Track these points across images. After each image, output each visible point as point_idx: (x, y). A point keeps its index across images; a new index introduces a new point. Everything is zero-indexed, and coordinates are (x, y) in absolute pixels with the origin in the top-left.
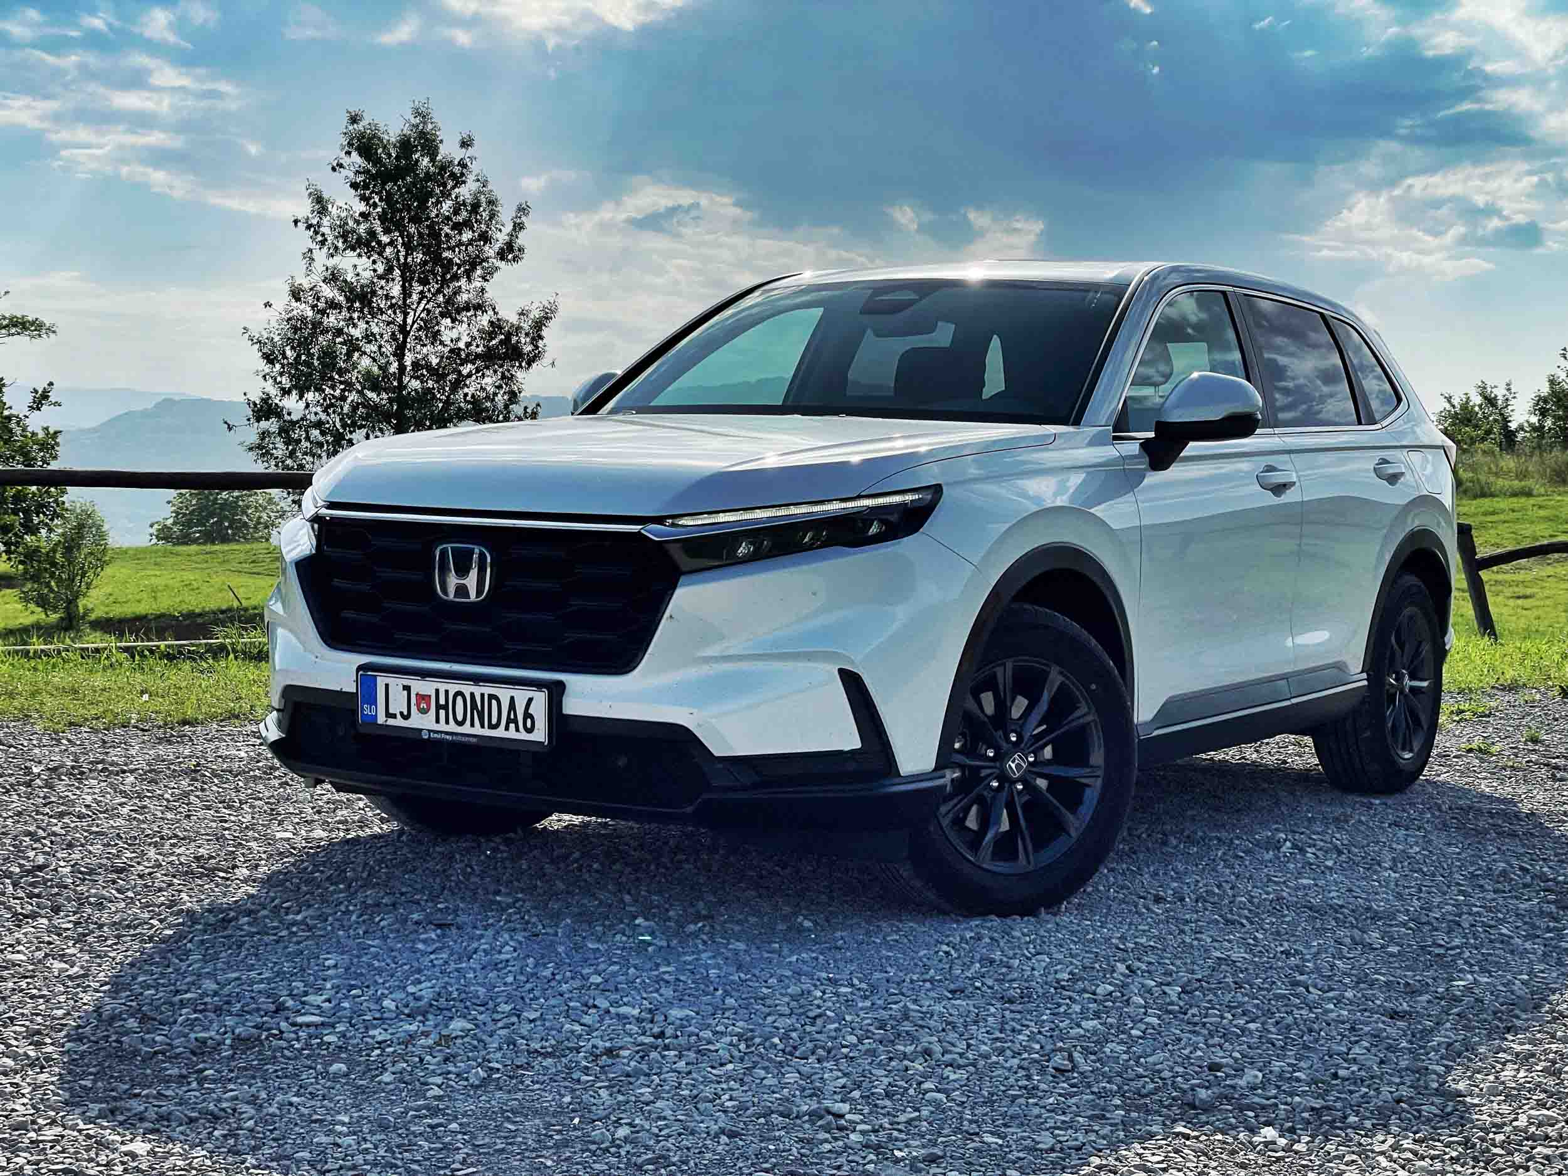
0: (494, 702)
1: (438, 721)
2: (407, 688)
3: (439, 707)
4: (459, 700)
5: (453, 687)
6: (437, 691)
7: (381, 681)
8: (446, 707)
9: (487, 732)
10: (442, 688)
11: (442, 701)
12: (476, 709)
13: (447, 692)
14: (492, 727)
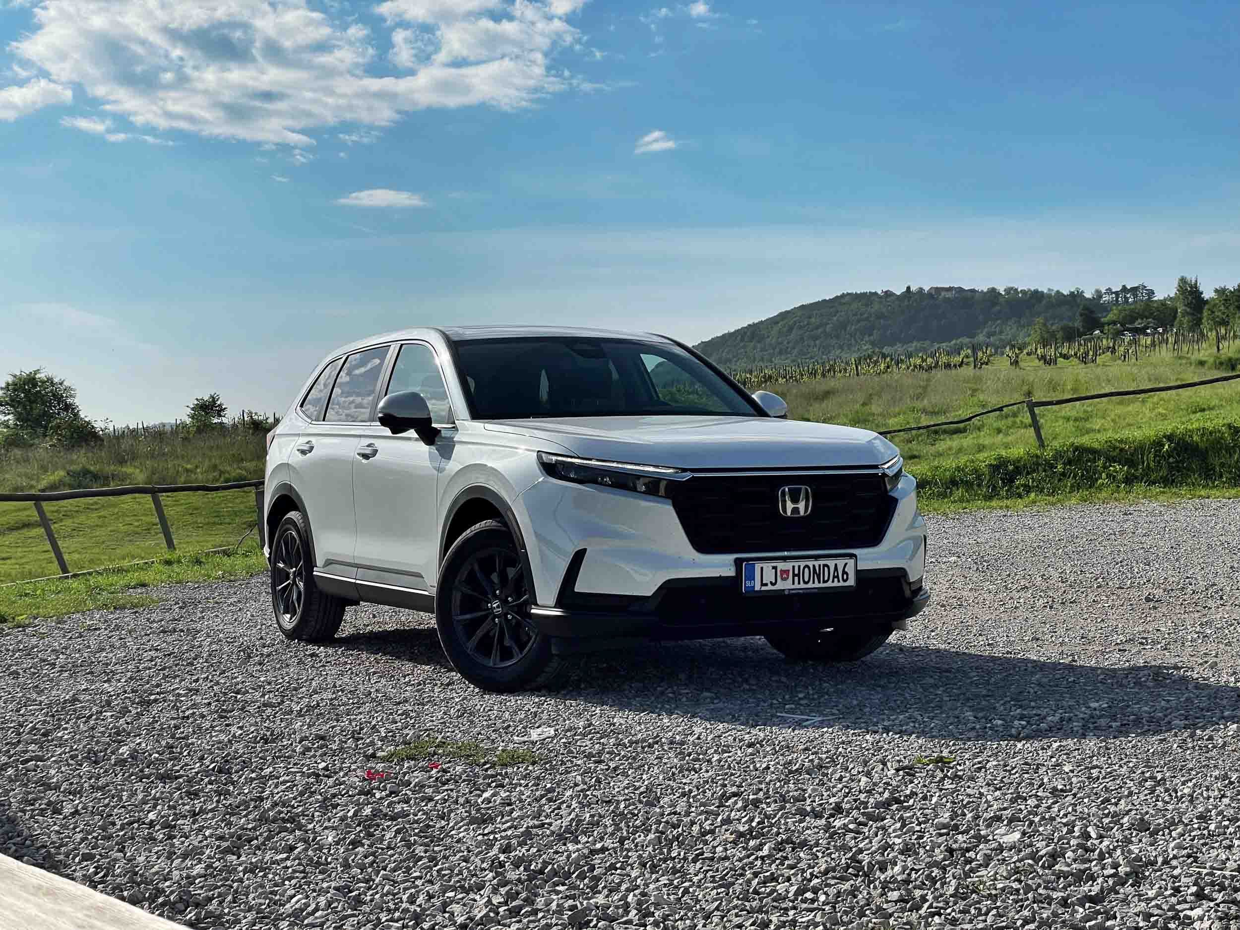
0: (826, 569)
1: (793, 583)
2: (775, 568)
3: (794, 575)
4: (806, 570)
5: (802, 564)
6: (794, 567)
7: (758, 566)
8: (798, 575)
9: (822, 585)
10: (796, 564)
11: (796, 572)
12: (816, 574)
13: (799, 567)
14: (824, 582)
